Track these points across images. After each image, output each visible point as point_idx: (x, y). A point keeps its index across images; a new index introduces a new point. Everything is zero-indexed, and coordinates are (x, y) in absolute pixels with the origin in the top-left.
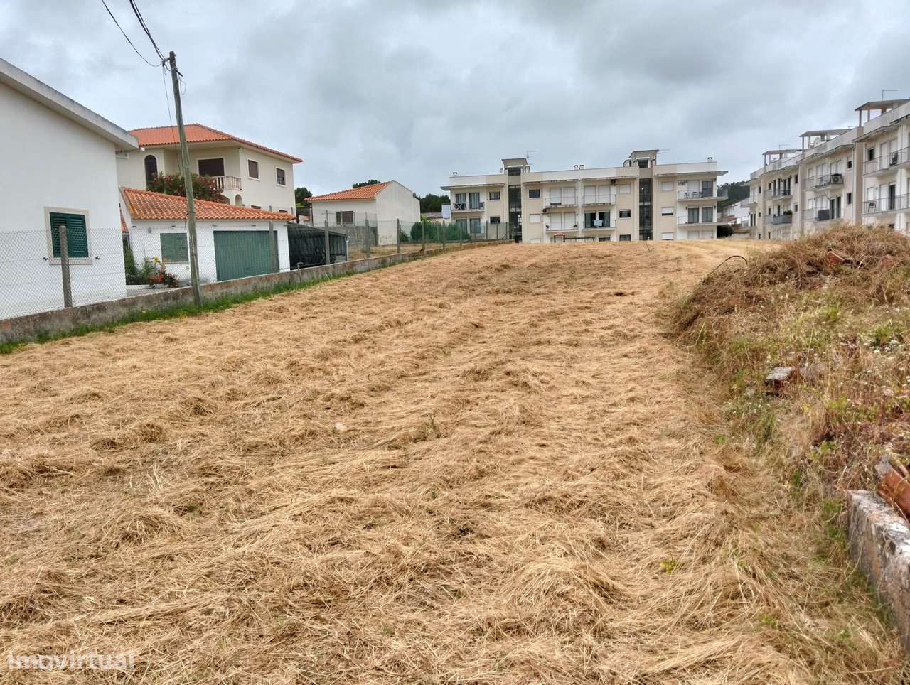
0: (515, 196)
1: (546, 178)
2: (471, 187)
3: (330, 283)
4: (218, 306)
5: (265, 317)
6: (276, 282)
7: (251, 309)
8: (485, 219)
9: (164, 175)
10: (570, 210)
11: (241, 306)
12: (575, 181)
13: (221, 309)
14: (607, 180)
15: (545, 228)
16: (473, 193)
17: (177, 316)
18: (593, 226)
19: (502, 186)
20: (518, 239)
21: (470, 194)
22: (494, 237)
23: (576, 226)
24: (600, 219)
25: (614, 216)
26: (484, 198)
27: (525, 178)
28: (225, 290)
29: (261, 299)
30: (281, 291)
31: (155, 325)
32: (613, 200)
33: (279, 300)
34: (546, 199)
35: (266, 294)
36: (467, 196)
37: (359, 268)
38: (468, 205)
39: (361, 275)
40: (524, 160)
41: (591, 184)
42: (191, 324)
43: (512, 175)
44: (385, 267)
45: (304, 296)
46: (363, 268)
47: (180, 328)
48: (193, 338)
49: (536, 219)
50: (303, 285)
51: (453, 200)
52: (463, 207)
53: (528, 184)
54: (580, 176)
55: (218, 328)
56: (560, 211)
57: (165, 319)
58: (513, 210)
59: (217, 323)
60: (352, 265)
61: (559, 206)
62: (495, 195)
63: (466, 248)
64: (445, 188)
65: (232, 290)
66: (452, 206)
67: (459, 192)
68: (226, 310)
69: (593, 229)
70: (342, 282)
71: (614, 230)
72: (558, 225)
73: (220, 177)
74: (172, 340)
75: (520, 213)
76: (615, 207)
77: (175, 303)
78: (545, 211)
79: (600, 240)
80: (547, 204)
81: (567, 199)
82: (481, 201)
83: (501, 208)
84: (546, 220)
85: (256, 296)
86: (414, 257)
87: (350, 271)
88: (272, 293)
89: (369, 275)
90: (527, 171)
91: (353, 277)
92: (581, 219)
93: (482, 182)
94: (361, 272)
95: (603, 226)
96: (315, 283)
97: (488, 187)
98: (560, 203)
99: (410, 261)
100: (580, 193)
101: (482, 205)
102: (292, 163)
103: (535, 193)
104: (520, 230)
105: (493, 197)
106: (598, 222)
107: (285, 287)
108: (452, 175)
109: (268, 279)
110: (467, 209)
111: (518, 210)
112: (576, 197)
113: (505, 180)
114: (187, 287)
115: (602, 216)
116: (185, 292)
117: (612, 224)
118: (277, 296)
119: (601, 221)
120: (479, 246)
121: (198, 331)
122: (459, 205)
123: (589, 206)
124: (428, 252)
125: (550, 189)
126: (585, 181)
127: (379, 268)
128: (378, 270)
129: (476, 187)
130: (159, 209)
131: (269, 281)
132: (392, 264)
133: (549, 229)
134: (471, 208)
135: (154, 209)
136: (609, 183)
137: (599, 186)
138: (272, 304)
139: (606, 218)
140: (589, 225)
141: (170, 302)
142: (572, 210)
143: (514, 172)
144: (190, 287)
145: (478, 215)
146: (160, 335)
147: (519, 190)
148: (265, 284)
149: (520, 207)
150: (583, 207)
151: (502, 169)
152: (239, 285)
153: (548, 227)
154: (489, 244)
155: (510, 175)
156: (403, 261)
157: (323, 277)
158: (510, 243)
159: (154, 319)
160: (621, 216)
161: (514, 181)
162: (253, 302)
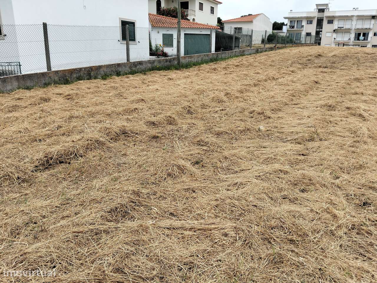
0: (320, 22)
1: (337, 14)
2: (298, 18)
3: (234, 59)
4: (187, 66)
5: (208, 72)
6: (211, 57)
7: (201, 68)
8: (304, 33)
9: (165, 8)
10: (348, 31)
11: (197, 67)
12: (352, 16)
13: (189, 68)
14: (370, 16)
15: (333, 39)
16: (299, 20)
17: (171, 70)
18: (358, 39)
19: (314, 18)
20: (319, 44)
21: (297, 21)
22: (309, 42)
23: (350, 39)
24: (363, 36)
25: (371, 35)
26: (304, 23)
27: (326, 14)
28: (190, 59)
29: (205, 64)
30: (213, 62)
31: (162, 73)
32: (371, 27)
33: (213, 65)
34: (336, 25)
35: (207, 62)
36: (295, 22)
37: (246, 53)
38: (295, 26)
39: (248, 56)
40: (327, 5)
41: (361, 18)
42: (177, 73)
43: (320, 12)
44: (258, 53)
45: (223, 64)
46: (248, 53)
47: (173, 74)
48: (179, 79)
49: (329, 35)
50: (222, 59)
51: (289, 24)
52: (293, 27)
53: (327, 17)
54: (356, 13)
55: (189, 75)
56: (342, 31)
57: (166, 70)
58: (318, 30)
59: (188, 73)
60: (244, 51)
61: (342, 29)
62: (310, 21)
63: (295, 46)
64: (285, 18)
65: (193, 59)
66: (288, 26)
67: (292, 20)
68: (191, 68)
69: (358, 41)
70: (240, 58)
71: (369, 42)
72: (340, 38)
73: (187, 10)
74: (170, 79)
75: (321, 31)
76: (372, 30)
77: (170, 64)
78: (334, 31)
79: (361, 46)
80: (336, 27)
81: (347, 25)
82: (303, 25)
83: (312, 29)
84: (335, 35)
85: (202, 63)
86: (271, 49)
87: (242, 54)
88: (209, 62)
89: (251, 56)
90: (328, 11)
91: (244, 57)
92: (353, 36)
93: (305, 15)
94: (247, 55)
95: (364, 40)
96: (228, 58)
97: (307, 18)
98: (343, 27)
99: (269, 51)
100: (354, 23)
101: (303, 26)
102: (217, 4)
103: (330, 22)
104: (320, 39)
105: (309, 23)
106: (362, 38)
107: (214, 60)
108: (290, 11)
109: (208, 55)
110: (295, 29)
111: (321, 30)
112: (352, 25)
113: (316, 15)
114: (175, 57)
115: (364, 35)
116: (174, 59)
117: (369, 39)
118: (211, 64)
119: (363, 37)
120: (301, 46)
121: (180, 76)
122: (291, 26)
123: (358, 29)
124: (278, 47)
125: (339, 20)
126: (358, 16)
127: (255, 53)
128: (255, 54)
129: (301, 18)
130: (163, 23)
131: (208, 56)
132: (261, 52)
133: (335, 40)
134: (297, 28)
135: (160, 23)
136: (371, 18)
137: (365, 19)
138: (209, 67)
139: (366, 35)
140: (357, 39)
141: (168, 63)
142: (349, 31)
143: (321, 11)
144: (176, 57)
145: (300, 31)
146: (165, 77)
147: (323, 20)
148: (206, 58)
149: (322, 28)
150: (355, 29)
151: (315, 9)
152: (196, 58)
153: (335, 39)
154: (306, 45)
155: (319, 12)
156: (266, 51)
157: (230, 56)
158: (316, 45)
159: (161, 70)
160: (374, 35)
161: (321, 15)
162: (202, 65)
